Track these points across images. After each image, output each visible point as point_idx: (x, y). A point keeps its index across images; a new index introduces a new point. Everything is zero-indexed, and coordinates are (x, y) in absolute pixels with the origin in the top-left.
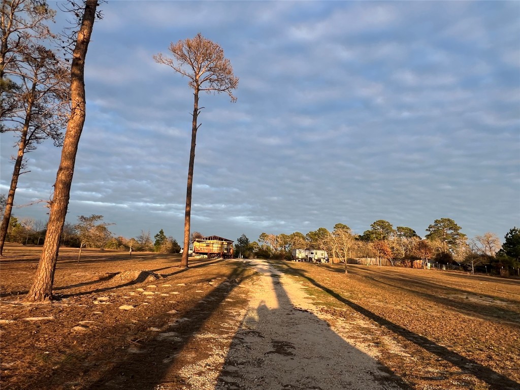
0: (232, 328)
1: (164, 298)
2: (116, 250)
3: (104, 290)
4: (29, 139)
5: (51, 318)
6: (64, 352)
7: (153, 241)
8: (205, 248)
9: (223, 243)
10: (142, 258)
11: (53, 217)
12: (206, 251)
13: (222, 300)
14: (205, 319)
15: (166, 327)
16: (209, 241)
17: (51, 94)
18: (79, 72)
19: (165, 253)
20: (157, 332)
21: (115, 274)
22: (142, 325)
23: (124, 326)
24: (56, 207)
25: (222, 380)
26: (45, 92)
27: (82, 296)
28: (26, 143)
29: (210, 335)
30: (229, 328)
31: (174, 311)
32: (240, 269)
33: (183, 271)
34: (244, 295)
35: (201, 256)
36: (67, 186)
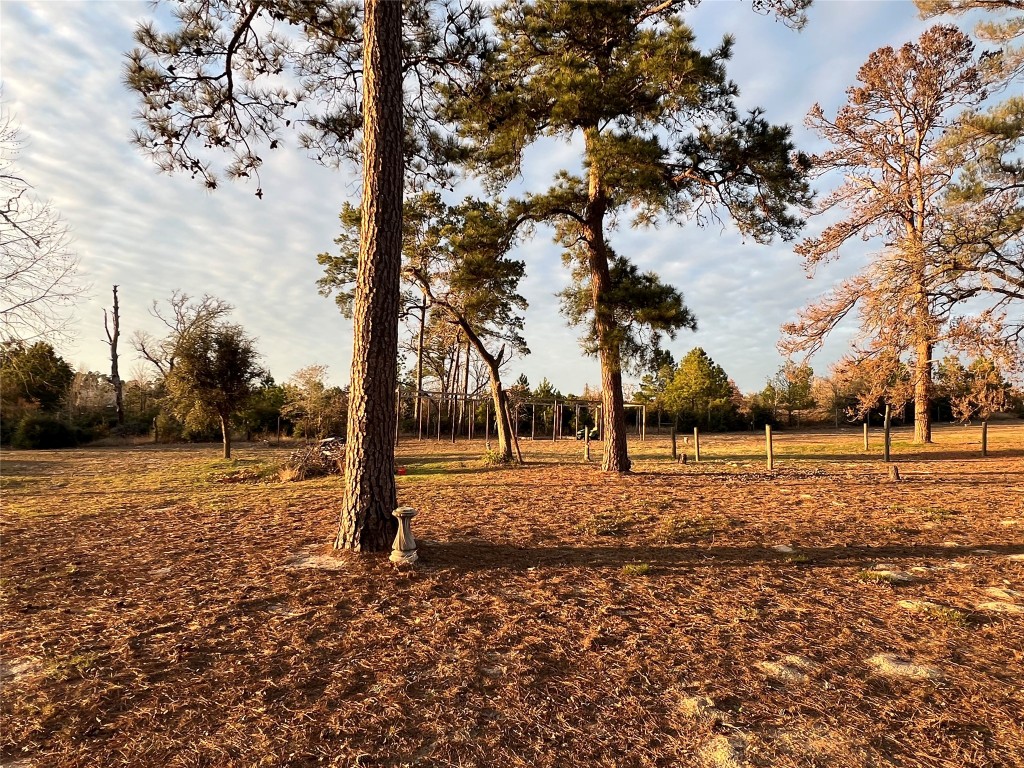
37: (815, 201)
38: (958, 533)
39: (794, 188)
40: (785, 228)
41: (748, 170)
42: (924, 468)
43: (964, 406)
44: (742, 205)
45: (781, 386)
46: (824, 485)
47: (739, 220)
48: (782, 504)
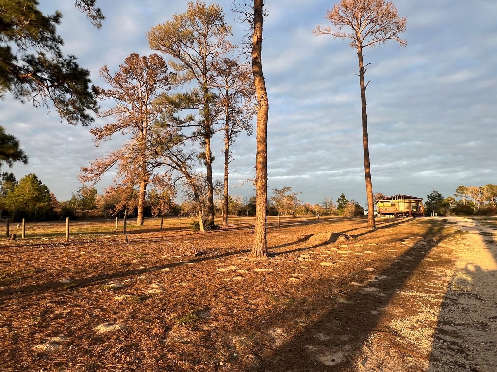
0: (439, 288)
1: (358, 257)
2: (305, 216)
3: (304, 249)
4: (231, 135)
5: (271, 270)
6: (287, 297)
7: (336, 205)
8: (390, 208)
9: (410, 201)
10: (330, 221)
11: (259, 192)
12: (392, 211)
13: (421, 259)
14: (406, 277)
15: (365, 283)
16: (393, 201)
17: (238, 95)
18: (258, 69)
19: (349, 215)
20: (359, 286)
21: (310, 236)
22: (344, 280)
23: (328, 280)
24: (260, 184)
25: (439, 338)
26: (235, 94)
27: (288, 254)
28: (229, 138)
29: (414, 293)
30: (436, 288)
31: (371, 269)
32: (436, 228)
33: (371, 231)
34: (447, 255)
35: (388, 217)
36: (265, 165)
37: (99, 110)
38: (145, 263)
39: (89, 101)
40: (84, 120)
41: (66, 85)
42: (138, 237)
43: (156, 210)
44: (62, 102)
45: (80, 198)
46: (93, 247)
47: (59, 109)
48: (69, 258)
